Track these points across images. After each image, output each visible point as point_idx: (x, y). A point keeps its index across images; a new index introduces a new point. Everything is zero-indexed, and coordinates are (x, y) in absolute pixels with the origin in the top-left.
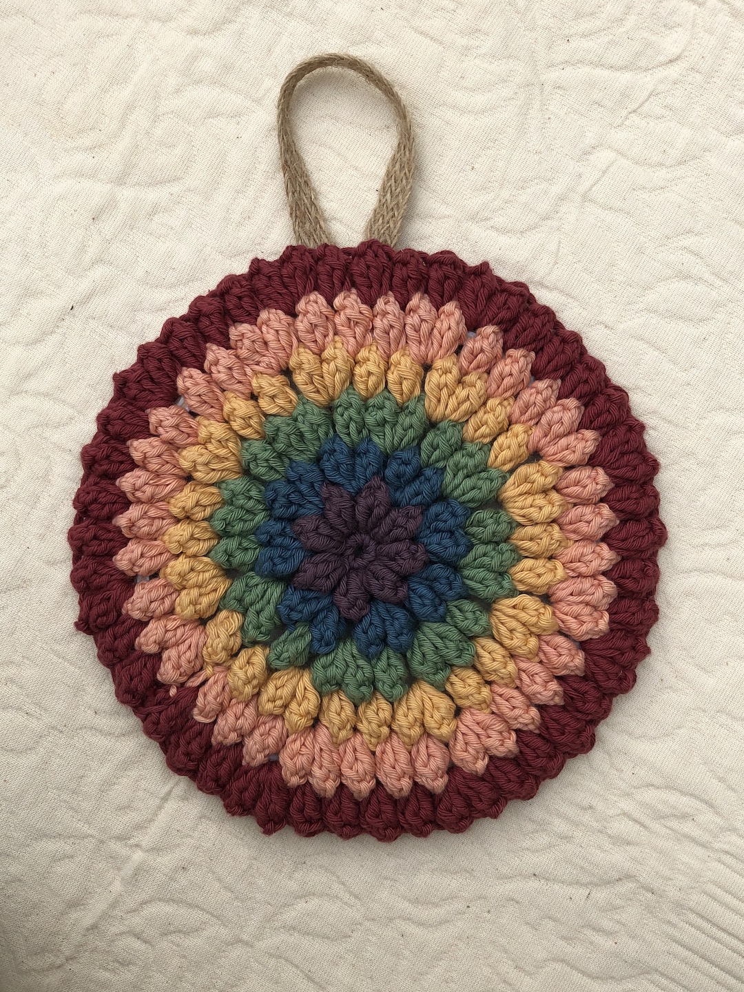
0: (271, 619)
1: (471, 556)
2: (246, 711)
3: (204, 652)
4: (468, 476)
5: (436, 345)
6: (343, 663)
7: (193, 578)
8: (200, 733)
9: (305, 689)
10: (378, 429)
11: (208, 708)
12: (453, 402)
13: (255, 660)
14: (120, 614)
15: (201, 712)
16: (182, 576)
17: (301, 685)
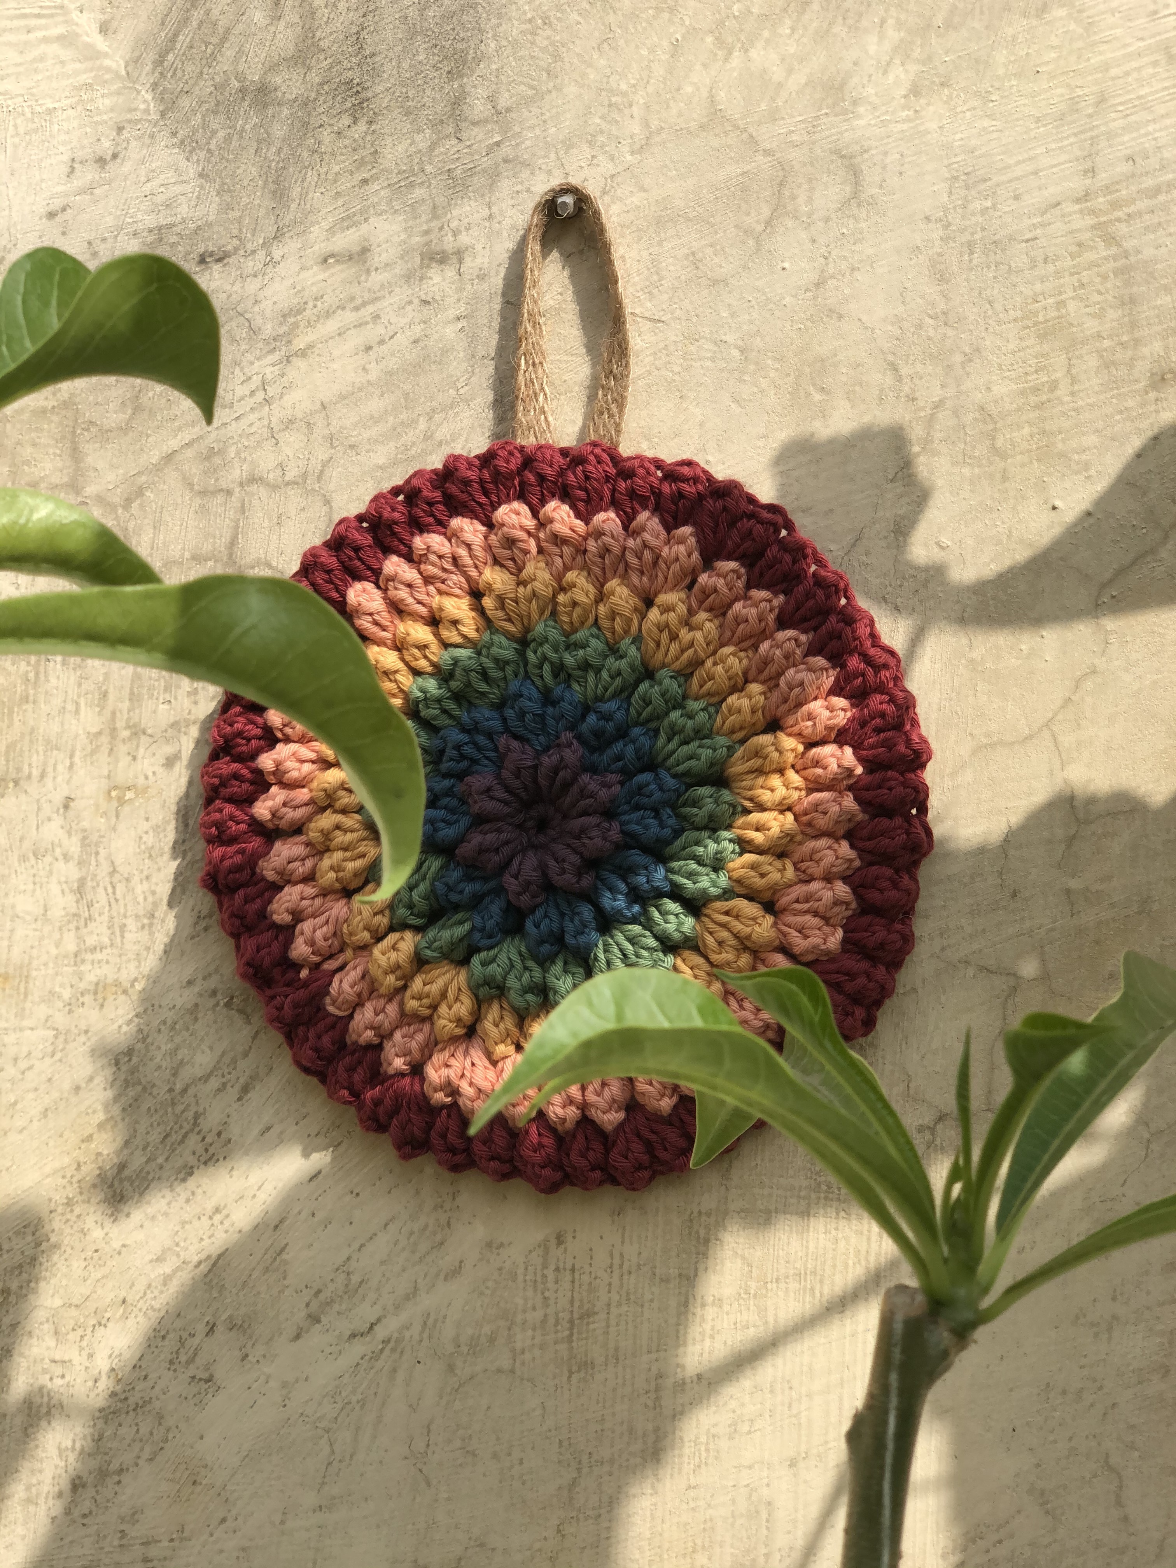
0: (427, 898)
1: (679, 842)
2: (388, 1007)
3: (345, 931)
4: (686, 742)
5: (661, 577)
6: (507, 961)
7: (340, 838)
8: (333, 1027)
9: (459, 989)
10: (580, 673)
11: (340, 999)
12: (674, 648)
13: (402, 945)
14: (254, 873)
15: (334, 1002)
16: (327, 835)
17: (455, 983)
